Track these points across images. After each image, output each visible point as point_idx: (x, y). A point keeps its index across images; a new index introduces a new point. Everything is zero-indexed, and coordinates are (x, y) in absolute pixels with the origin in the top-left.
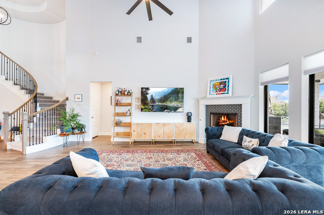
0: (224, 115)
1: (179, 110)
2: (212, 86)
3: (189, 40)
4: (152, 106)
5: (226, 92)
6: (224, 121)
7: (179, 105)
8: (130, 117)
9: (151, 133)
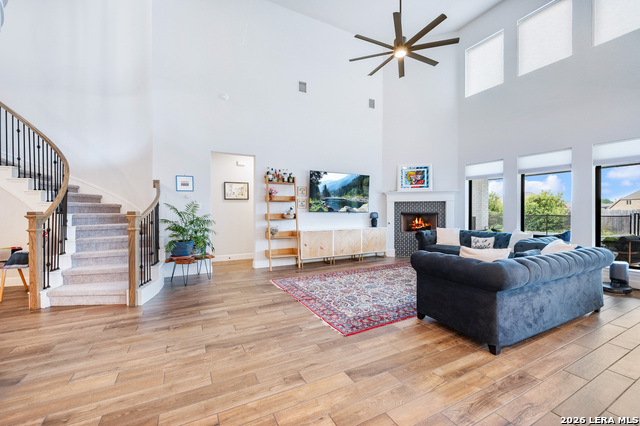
0: (418, 215)
1: (364, 206)
2: (404, 176)
3: (372, 104)
4: (326, 200)
5: (425, 185)
6: (418, 225)
7: (363, 200)
8: (295, 220)
9: (331, 246)
